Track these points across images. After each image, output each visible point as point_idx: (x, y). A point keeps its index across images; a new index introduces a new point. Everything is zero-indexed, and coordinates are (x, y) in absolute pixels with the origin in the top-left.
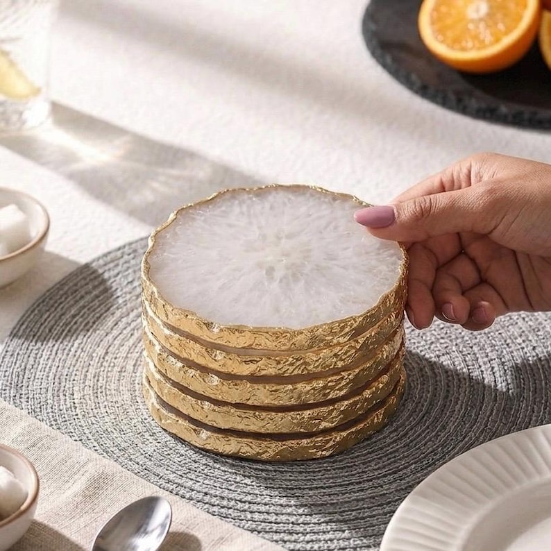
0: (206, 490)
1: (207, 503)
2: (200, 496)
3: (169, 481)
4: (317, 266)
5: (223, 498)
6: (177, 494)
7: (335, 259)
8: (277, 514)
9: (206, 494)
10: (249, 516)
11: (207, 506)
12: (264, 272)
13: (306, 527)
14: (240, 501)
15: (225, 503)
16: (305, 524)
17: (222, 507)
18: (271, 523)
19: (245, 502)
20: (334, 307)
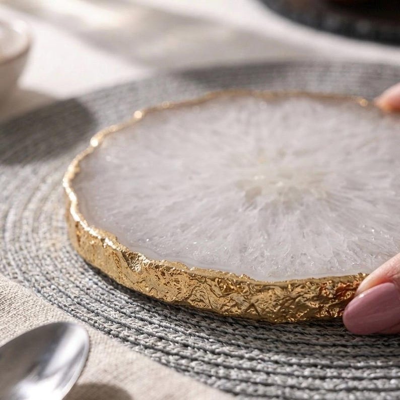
0: (162, 334)
1: (160, 350)
2: (151, 341)
3: (108, 319)
4: (329, 195)
5: (186, 346)
6: (117, 336)
7: (359, 190)
8: (268, 373)
9: (161, 338)
10: (222, 372)
11: (159, 354)
12: (243, 194)
13: (312, 393)
14: (213, 352)
15: (188, 352)
16: (311, 390)
17: (183, 357)
18: (255, 383)
19: (219, 354)
20: (337, 254)
